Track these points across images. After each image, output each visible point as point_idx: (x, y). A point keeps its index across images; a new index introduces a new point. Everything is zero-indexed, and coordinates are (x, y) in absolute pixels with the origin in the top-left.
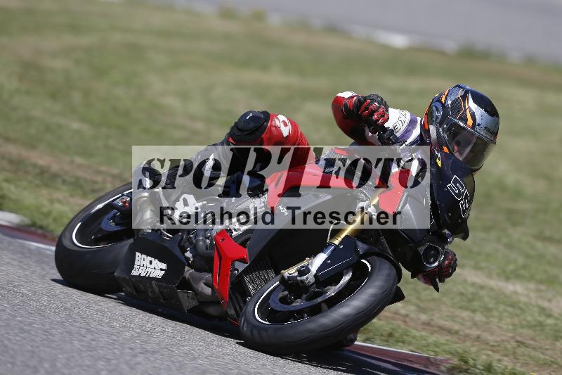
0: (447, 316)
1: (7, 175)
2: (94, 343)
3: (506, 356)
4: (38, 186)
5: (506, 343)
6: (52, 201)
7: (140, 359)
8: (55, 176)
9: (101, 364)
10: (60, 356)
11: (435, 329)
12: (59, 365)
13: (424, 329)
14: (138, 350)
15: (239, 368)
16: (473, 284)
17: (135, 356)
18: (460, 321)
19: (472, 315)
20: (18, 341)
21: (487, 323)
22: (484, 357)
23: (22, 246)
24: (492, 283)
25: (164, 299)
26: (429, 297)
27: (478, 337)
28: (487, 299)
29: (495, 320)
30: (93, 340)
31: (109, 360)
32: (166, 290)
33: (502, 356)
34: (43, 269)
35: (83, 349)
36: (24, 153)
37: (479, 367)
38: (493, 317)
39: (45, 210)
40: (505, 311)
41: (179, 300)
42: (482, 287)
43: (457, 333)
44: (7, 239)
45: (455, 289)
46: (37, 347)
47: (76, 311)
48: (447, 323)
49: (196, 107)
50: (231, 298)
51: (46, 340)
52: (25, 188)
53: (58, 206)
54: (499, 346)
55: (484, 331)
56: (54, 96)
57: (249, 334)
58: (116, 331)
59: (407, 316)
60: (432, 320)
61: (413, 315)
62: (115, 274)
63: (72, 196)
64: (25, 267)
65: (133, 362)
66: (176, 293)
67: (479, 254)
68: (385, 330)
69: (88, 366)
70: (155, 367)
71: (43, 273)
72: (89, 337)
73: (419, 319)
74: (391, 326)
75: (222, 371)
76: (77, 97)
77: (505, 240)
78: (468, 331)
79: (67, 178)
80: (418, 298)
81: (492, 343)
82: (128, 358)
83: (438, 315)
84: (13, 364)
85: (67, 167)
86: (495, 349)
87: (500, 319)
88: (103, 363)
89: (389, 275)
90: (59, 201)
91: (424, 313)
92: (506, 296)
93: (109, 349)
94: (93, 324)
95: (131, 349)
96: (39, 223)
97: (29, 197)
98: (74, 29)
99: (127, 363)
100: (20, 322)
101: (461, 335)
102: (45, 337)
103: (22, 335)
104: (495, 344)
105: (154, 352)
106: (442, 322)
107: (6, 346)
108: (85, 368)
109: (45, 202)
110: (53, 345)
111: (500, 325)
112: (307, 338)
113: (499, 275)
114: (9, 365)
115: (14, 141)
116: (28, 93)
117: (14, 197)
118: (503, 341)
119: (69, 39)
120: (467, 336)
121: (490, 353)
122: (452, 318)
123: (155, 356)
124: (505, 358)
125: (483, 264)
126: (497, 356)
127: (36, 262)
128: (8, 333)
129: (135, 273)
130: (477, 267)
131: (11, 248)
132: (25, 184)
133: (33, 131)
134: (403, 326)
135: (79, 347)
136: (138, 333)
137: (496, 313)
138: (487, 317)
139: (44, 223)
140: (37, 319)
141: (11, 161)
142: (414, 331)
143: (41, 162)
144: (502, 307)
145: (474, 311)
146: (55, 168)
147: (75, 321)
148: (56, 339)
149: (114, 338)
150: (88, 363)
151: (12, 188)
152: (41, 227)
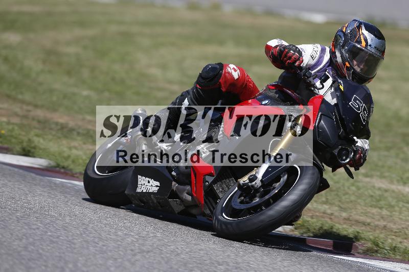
0: (362, 213)
1: (37, 131)
2: (104, 247)
3: (406, 239)
4: (59, 138)
5: (405, 230)
6: (70, 148)
7: (138, 257)
8: (72, 130)
9: (110, 262)
10: (80, 258)
11: (353, 222)
12: (79, 265)
13: (345, 223)
14: (137, 251)
15: (210, 259)
16: (379, 189)
17: (135, 255)
18: (372, 215)
19: (379, 211)
20: (49, 250)
21: (391, 216)
22: (390, 241)
23: (50, 182)
24: (393, 187)
25: (161, 207)
26: (348, 200)
27: (385, 227)
28: (390, 199)
29: (397, 214)
30: (104, 246)
31: (116, 259)
32: (161, 201)
33: (403, 239)
34: (66, 197)
35: (97, 252)
36: (49, 115)
37: (387, 248)
38: (395, 211)
39: (66, 155)
40: (403, 206)
41: (171, 207)
42: (386, 191)
43: (369, 224)
44: (38, 177)
45: (366, 193)
46: (64, 253)
47: (91, 225)
48: (361, 218)
49: (173, 74)
50: (206, 202)
51: (70, 248)
52: (50, 140)
53: (74, 152)
54: (400, 232)
55: (389, 222)
56: (69, 73)
57: (219, 227)
58: (121, 238)
59: (332, 214)
60: (350, 216)
61: (336, 214)
62: (126, 192)
63: (84, 143)
64: (53, 196)
65: (133, 260)
66: (168, 202)
67: (383, 167)
68: (316, 226)
69: (100, 264)
70: (149, 262)
71: (66, 200)
72: (101, 243)
73: (341, 216)
74: (321, 222)
75: (198, 262)
76: (86, 73)
77: (402, 156)
78: (377, 223)
79: (80, 131)
80: (340, 201)
81: (394, 231)
82: (130, 257)
83: (354, 213)
84: (46, 266)
85: (80, 123)
86: (397, 234)
87: (400, 213)
88: (111, 262)
89: (313, 174)
90: (76, 148)
91: (345, 212)
92: (404, 196)
93: (115, 251)
94: (103, 234)
95: (132, 250)
96: (62, 164)
97: (53, 147)
98: (82, 24)
99: (129, 260)
100: (50, 236)
101: (372, 226)
102: (68, 245)
103: (52, 245)
104: (397, 231)
105: (148, 252)
106: (357, 217)
107: (40, 254)
108: (99, 266)
109: (65, 149)
110: (75, 251)
111: (401, 217)
112: (260, 226)
113: (398, 181)
114: (43, 268)
115: (42, 107)
116: (50, 72)
117: (42, 147)
118: (403, 228)
119: (78, 32)
120: (377, 226)
121: (394, 237)
122: (366, 214)
123: (149, 254)
124: (405, 241)
125: (387, 174)
126: (399, 240)
127: (61, 192)
128: (41, 245)
129: (139, 190)
130: (382, 177)
131: (42, 183)
132: (50, 137)
133: (55, 98)
134: (329, 221)
135: (94, 251)
136: (136, 238)
137: (397, 209)
138: (391, 212)
139: (66, 164)
140: (63, 233)
141: (39, 122)
142: (337, 225)
143: (61, 121)
144: (401, 204)
145: (381, 208)
146: (71, 124)
147: (90, 233)
148: (77, 246)
149: (119, 243)
150: (100, 262)
151: (41, 141)
152: (63, 168)
